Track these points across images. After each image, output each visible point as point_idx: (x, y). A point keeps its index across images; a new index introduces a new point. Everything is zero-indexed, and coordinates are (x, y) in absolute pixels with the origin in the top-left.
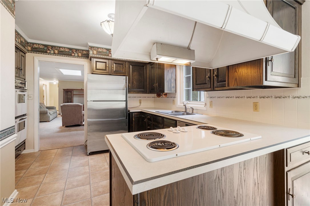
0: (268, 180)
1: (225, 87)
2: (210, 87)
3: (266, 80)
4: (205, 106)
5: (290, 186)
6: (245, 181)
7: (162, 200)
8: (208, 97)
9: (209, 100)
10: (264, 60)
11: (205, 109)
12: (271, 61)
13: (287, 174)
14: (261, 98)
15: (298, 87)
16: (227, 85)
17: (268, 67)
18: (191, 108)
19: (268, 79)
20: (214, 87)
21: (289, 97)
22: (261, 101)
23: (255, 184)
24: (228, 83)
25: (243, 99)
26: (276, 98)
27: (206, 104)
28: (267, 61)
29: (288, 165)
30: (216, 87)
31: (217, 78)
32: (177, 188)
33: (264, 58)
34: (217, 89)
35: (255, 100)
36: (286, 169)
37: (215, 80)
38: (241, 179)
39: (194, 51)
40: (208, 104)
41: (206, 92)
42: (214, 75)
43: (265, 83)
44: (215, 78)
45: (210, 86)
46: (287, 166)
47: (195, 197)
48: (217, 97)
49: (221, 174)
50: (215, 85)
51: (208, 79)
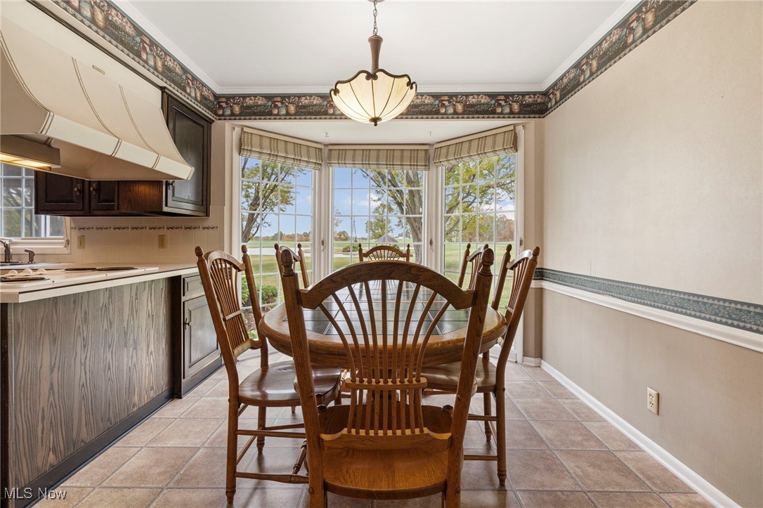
0: (165, 312)
1: (114, 210)
2: (83, 210)
3: (166, 205)
4: (66, 246)
5: (187, 316)
6: (136, 312)
7: (39, 324)
8: (75, 228)
9: (76, 234)
10: (164, 183)
11: (66, 251)
12: (172, 184)
13: (184, 303)
14: (168, 228)
15: (207, 216)
16: (116, 208)
17: (169, 191)
18: (26, 251)
19: (169, 205)
20: (91, 209)
21: (199, 227)
22: (169, 234)
23: (149, 316)
24: (118, 205)
25: (143, 230)
26: (186, 228)
27: (68, 242)
28: (167, 184)
29: (186, 294)
30: (94, 210)
31: (97, 195)
32: (56, 314)
33: (164, 180)
34: (96, 212)
35: (162, 232)
36: (183, 299)
37: (93, 197)
38: (132, 309)
39: (59, 149)
40: (75, 242)
41: (69, 218)
42: (91, 189)
43: (165, 209)
44: (94, 193)
45: (81, 206)
46: (184, 295)
47: (77, 324)
48: (95, 227)
49: (109, 302)
50: (93, 205)
51: (78, 194)
